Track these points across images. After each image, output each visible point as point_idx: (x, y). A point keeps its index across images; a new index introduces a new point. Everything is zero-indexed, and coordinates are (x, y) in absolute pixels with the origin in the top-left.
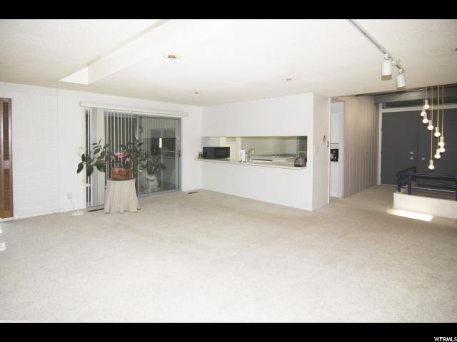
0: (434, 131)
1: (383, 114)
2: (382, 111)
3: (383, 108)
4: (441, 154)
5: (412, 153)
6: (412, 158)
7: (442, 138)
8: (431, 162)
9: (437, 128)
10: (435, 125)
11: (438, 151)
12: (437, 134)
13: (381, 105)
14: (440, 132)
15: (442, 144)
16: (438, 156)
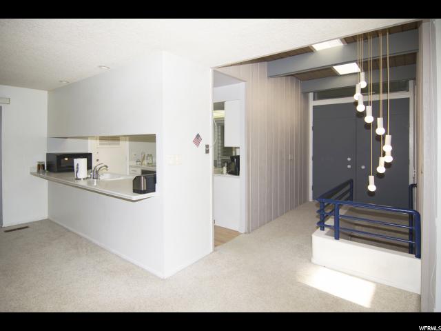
0: (375, 124)
1: (315, 107)
2: (313, 103)
3: (314, 100)
4: (387, 165)
5: (349, 159)
6: (349, 166)
7: (388, 138)
8: (372, 178)
9: (380, 121)
10: (376, 115)
11: (382, 160)
12: (380, 131)
13: (311, 95)
14: (385, 126)
15: (387, 148)
16: (381, 169)
